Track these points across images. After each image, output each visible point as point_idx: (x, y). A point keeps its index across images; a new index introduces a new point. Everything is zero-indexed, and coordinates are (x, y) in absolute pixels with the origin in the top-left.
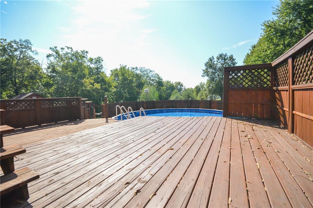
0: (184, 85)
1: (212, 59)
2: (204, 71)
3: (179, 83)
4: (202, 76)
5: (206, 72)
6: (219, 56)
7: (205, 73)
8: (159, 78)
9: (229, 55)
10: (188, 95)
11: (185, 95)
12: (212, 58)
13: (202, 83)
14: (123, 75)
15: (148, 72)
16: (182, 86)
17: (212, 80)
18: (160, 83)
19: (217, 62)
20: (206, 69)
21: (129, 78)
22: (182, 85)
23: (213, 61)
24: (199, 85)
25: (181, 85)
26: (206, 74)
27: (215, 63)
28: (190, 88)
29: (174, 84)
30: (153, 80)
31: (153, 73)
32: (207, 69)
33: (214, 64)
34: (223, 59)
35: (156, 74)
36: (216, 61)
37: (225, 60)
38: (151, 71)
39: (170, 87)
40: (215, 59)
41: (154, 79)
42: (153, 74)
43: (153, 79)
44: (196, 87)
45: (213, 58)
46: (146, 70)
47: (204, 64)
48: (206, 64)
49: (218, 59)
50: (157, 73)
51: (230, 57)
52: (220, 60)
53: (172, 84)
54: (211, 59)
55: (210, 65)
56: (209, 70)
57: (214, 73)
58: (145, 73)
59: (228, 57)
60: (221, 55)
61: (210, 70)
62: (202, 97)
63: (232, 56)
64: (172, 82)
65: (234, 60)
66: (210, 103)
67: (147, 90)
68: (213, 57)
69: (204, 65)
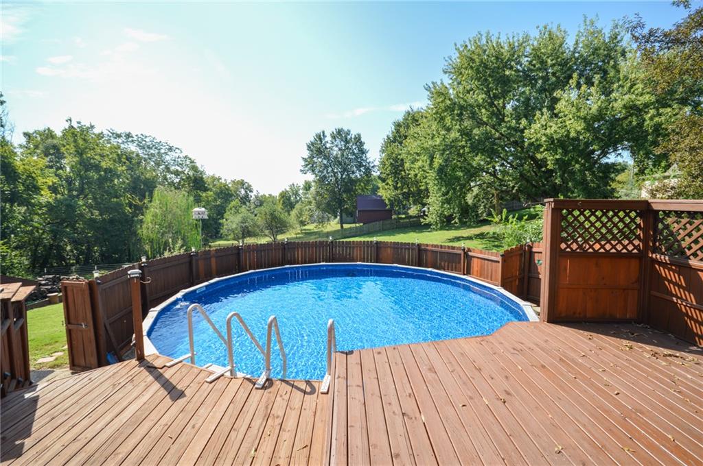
0: (254, 188)
1: (322, 137)
2: (305, 160)
3: (242, 183)
4: (301, 171)
5: (310, 164)
6: (335, 133)
7: (307, 165)
8: (194, 168)
9: (354, 133)
10: (272, 215)
11: (266, 214)
12: (322, 134)
13: (293, 184)
14: (80, 153)
15: (162, 151)
16: (251, 191)
17: (322, 180)
18: (197, 183)
19: (333, 143)
20: (309, 157)
21: (104, 165)
22: (249, 189)
23: (323, 142)
24: (288, 189)
25: (247, 188)
26: (308, 167)
27: (328, 145)
28: (267, 196)
29: (230, 185)
30: (177, 173)
31: (177, 155)
32: (312, 157)
33: (326, 148)
34: (344, 139)
35: (186, 157)
36: (329, 142)
37: (347, 142)
38: (171, 149)
39: (221, 192)
40: (328, 138)
41: (180, 169)
42: (179, 157)
43: (177, 170)
44: (281, 194)
45: (324, 135)
46: (156, 145)
47: (306, 146)
48: (309, 147)
49: (334, 137)
50: (190, 156)
51: (355, 138)
52: (338, 140)
53: (225, 185)
54: (320, 136)
55: (317, 148)
56: (315, 159)
57: (326, 167)
58: (152, 151)
59: (353, 136)
60: (339, 132)
61: (318, 160)
62: (301, 219)
63: (359, 135)
64: (225, 180)
65: (362, 144)
66: (377, 247)
67: (203, 213)
68: (323, 132)
69: (306, 148)
